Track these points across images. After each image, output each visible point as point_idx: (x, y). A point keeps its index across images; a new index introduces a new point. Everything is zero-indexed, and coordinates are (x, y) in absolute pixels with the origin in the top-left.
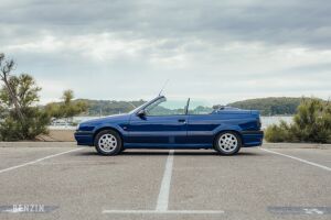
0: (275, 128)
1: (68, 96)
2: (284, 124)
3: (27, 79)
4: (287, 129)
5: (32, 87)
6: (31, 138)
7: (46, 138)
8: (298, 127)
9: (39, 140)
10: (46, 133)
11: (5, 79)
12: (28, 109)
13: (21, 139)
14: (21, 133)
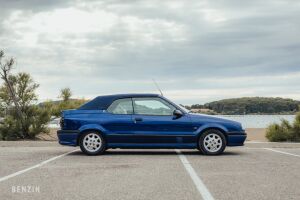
0: (277, 127)
1: (66, 94)
2: (285, 123)
3: (24, 78)
4: (289, 127)
5: (29, 85)
6: (31, 137)
7: (46, 136)
9: (38, 139)
10: (46, 132)
11: (5, 78)
12: (27, 108)
13: (22, 138)
14: (21, 133)
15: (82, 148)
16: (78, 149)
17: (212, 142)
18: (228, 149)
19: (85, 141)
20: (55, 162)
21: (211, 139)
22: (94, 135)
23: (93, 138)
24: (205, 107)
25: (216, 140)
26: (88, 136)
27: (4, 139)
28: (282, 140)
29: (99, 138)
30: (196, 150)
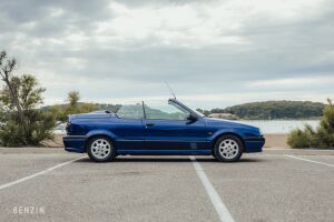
0: (299, 133)
1: (74, 97)
2: (309, 128)
3: (29, 81)
4: (313, 133)
5: (35, 88)
6: (35, 143)
7: (50, 143)
8: (325, 132)
9: (43, 146)
10: (51, 138)
11: (6, 80)
12: (31, 111)
13: (24, 145)
14: (24, 138)
15: (90, 155)
16: (86, 156)
17: (229, 148)
18: (245, 156)
19: (93, 147)
20: (61, 169)
21: (226, 145)
22: (102, 141)
23: (102, 144)
24: (227, 111)
25: (232, 147)
26: (96, 142)
27: (5, 146)
28: (305, 146)
29: (108, 144)
30: (211, 157)
